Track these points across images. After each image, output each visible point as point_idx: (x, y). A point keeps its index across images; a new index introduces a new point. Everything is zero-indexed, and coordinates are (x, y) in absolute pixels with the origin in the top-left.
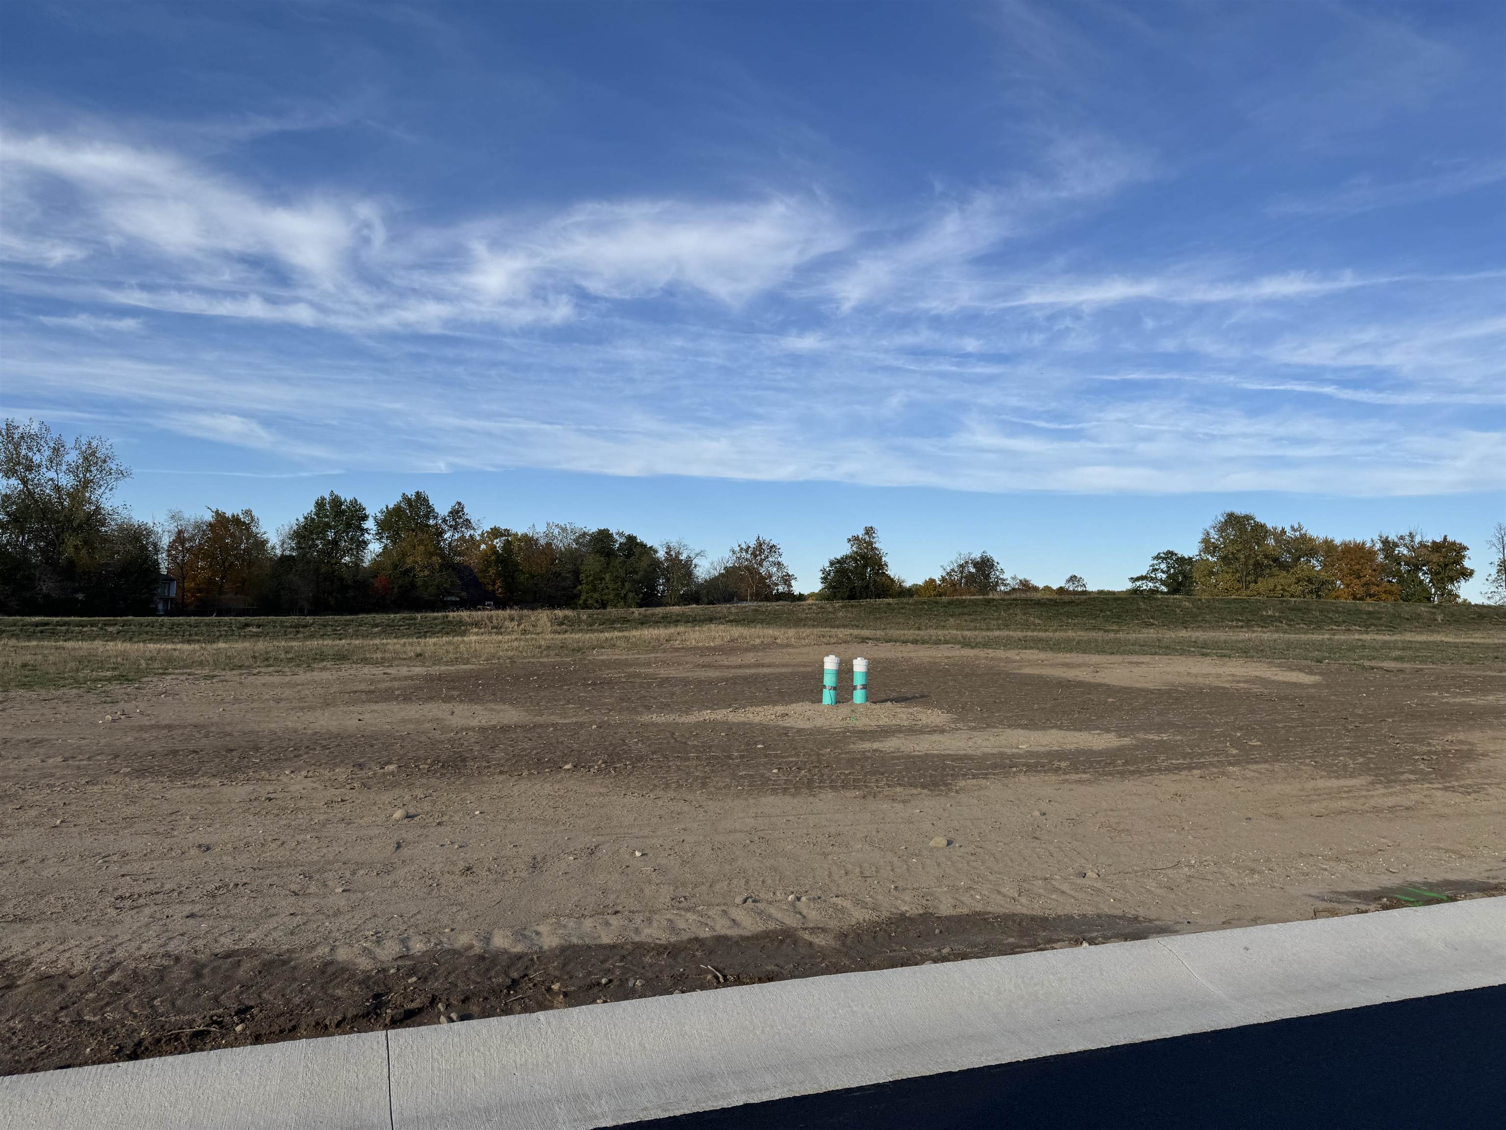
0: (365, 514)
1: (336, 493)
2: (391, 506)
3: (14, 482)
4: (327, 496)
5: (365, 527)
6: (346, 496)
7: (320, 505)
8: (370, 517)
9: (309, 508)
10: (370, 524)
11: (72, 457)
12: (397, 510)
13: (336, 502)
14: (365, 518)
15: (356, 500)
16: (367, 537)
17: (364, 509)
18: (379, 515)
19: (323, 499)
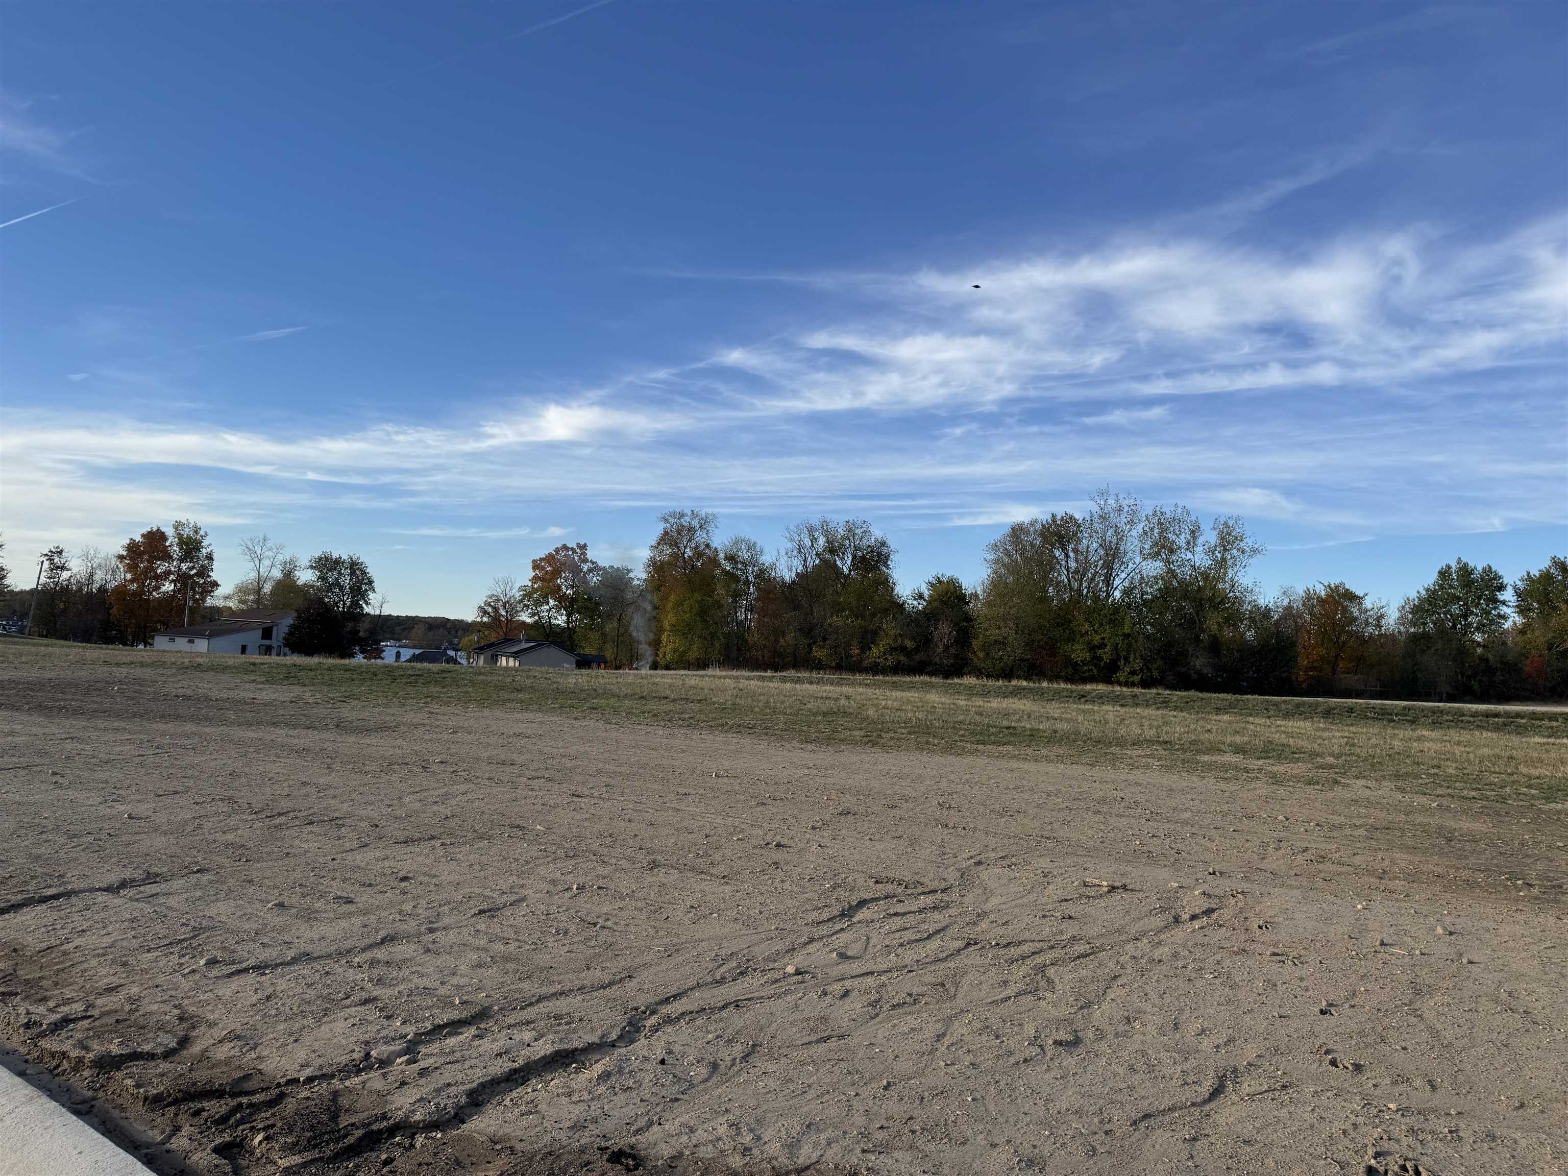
0: (1501, 583)
1: (1464, 560)
2: (1535, 573)
3: (1159, 564)
4: (1454, 565)
5: (1501, 598)
6: (1478, 564)
7: (1444, 574)
8: (1509, 586)
9: (1430, 579)
10: (1508, 595)
11: (1209, 537)
12: (1546, 577)
13: (1465, 571)
14: (1501, 588)
15: (1490, 567)
16: (1504, 610)
17: (1500, 577)
18: (1519, 583)
19: (1449, 567)
